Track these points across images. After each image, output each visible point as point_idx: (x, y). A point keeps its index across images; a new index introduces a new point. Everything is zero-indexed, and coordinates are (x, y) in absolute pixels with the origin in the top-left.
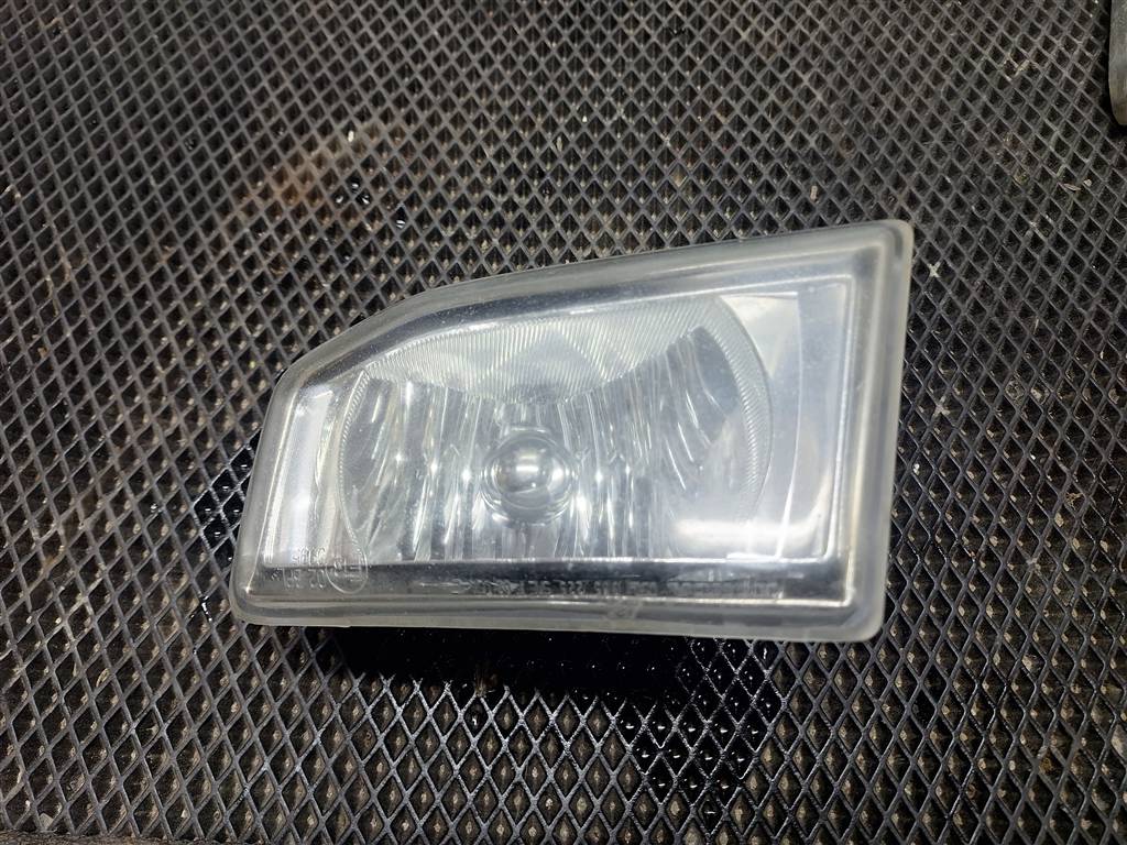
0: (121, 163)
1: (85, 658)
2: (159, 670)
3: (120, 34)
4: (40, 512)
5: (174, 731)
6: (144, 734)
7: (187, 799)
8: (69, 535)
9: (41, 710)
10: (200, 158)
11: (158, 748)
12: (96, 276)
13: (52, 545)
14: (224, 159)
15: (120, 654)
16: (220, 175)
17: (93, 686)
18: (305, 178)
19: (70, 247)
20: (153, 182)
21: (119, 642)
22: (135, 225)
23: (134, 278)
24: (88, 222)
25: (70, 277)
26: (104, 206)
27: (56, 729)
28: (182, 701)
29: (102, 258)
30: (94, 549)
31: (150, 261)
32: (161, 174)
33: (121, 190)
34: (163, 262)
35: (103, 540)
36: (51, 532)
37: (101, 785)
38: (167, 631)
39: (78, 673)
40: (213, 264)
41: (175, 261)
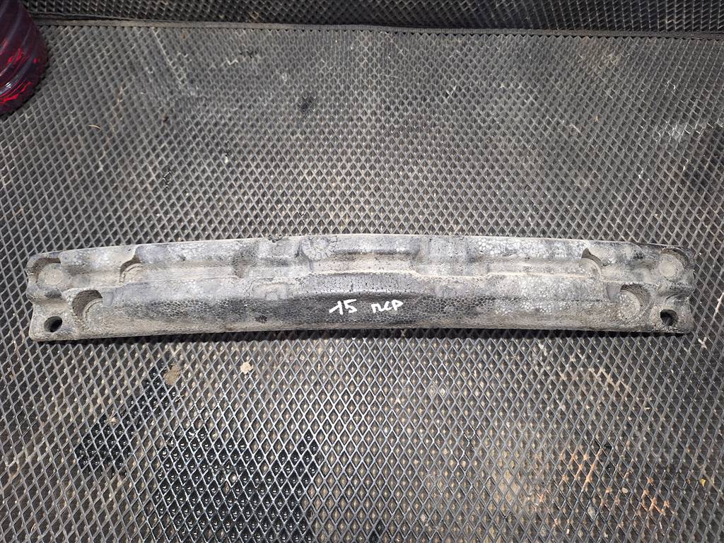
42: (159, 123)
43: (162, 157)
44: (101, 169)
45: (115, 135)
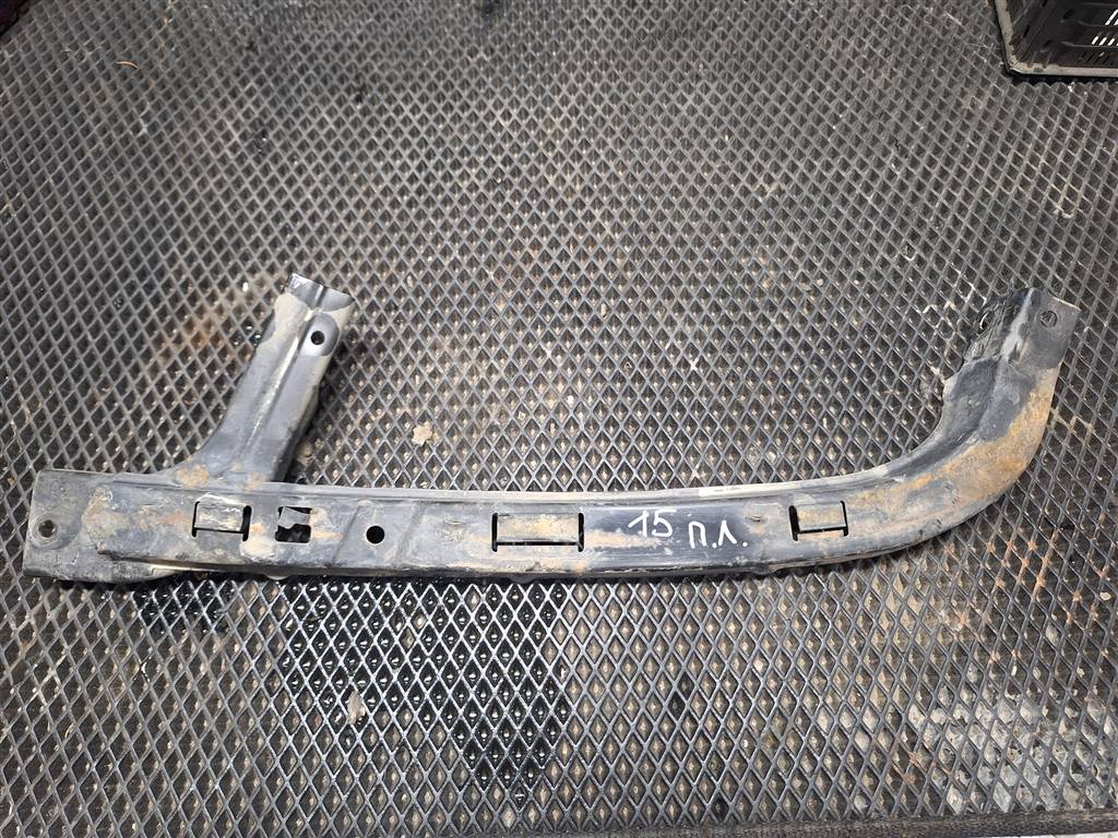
0: (64, 324)
1: (55, 717)
2: (112, 721)
3: (58, 215)
4: (16, 608)
5: (125, 768)
6: (102, 769)
7: (136, 816)
8: (39, 624)
9: (24, 759)
10: (126, 315)
11: (113, 781)
12: (50, 418)
13: (26, 634)
14: (145, 314)
15: (83, 712)
16: (142, 327)
17: (62, 738)
18: (209, 325)
19: (29, 395)
20: (90, 338)
21: (81, 703)
22: (78, 373)
23: (79, 417)
24: (41, 374)
25: (30, 420)
26: (53, 360)
27: (37, 772)
28: (130, 744)
29: (54, 402)
30: (59, 633)
31: (91, 403)
32: (96, 331)
33: (65, 345)
34: (101, 403)
35: (65, 626)
36: (25, 623)
37: (71, 811)
38: (117, 691)
39: (51, 728)
40: (139, 401)
41: (111, 401)
42: (240, 51)
43: (249, 104)
44: (144, 130)
45: (164, 75)
